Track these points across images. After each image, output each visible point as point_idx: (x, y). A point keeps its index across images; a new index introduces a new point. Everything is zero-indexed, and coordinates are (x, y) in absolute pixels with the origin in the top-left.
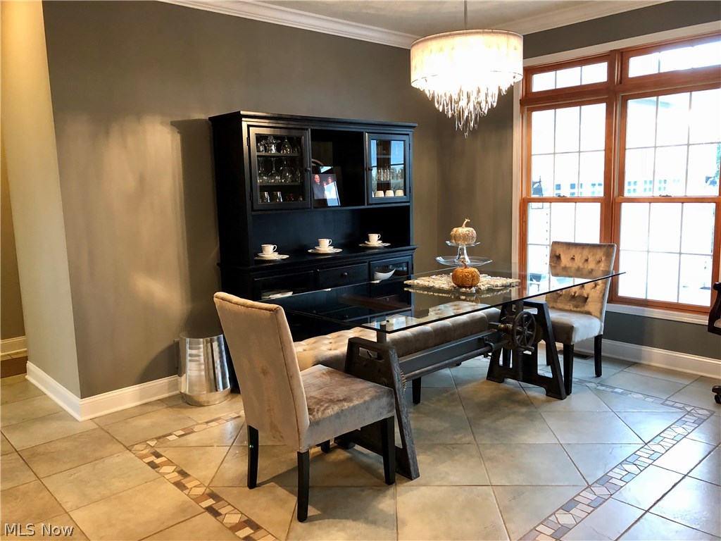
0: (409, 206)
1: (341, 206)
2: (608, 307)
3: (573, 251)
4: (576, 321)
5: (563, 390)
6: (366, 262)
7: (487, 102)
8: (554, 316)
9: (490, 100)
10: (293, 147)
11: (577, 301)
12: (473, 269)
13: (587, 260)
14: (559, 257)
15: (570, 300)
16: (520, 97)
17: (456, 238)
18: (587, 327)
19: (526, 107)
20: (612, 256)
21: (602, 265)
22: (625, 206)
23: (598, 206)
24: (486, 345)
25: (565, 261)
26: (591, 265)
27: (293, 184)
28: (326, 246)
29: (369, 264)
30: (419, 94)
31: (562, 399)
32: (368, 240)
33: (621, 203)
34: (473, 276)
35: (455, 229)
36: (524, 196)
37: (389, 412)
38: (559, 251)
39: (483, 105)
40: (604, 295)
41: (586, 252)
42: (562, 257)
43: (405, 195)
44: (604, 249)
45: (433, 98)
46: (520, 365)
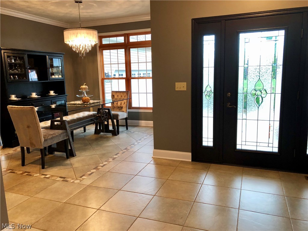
0: (64, 81)
1: (39, 81)
2: (128, 110)
3: (118, 94)
4: (119, 113)
5: (117, 133)
6: (50, 100)
7: (88, 49)
8: (113, 112)
9: (89, 48)
10: (20, 60)
11: (120, 108)
12: (88, 97)
13: (122, 96)
14: (114, 96)
15: (118, 108)
16: (99, 45)
17: (82, 89)
18: (122, 115)
19: (101, 49)
20: (128, 94)
21: (126, 97)
22: (132, 80)
23: (124, 80)
24: (93, 121)
25: (116, 97)
26: (123, 97)
27: (21, 73)
28: (34, 95)
29: (51, 101)
30: (67, 45)
31: (116, 135)
32: (50, 93)
33: (131, 79)
34: (88, 99)
35: (81, 86)
36: (102, 77)
37: (66, 137)
38: (114, 94)
39: (87, 49)
40: (127, 106)
41: (121, 94)
42: (115, 96)
43: (62, 77)
44: (126, 93)
45: (72, 47)
46: (104, 127)
